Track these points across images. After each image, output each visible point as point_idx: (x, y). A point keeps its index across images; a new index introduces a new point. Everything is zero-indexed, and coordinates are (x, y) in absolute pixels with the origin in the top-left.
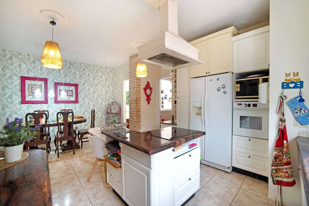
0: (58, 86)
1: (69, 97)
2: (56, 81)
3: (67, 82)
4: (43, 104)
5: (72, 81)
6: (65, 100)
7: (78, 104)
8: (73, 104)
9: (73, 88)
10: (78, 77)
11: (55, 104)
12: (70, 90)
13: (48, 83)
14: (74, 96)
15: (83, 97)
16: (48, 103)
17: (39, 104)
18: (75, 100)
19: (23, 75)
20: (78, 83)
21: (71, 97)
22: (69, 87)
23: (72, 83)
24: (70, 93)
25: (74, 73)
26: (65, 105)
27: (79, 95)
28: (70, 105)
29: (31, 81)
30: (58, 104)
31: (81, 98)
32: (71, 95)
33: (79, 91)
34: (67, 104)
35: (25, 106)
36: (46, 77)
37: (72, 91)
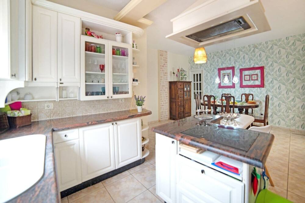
0: (243, 72)
1: (253, 81)
2: (241, 67)
3: (252, 66)
4: (231, 89)
5: (257, 64)
6: (249, 84)
7: (264, 88)
8: (259, 88)
9: (258, 72)
10: (264, 59)
11: (241, 88)
12: (255, 74)
13: (235, 70)
14: (259, 79)
15: (271, 80)
16: (235, 88)
17: (229, 89)
18: (260, 84)
19: (220, 67)
20: (264, 65)
21: (256, 81)
22: (253, 71)
23: (256, 66)
24: (254, 77)
25: (259, 56)
26: (250, 89)
27: (266, 79)
28: (255, 89)
29: (223, 71)
30: (243, 88)
31: (268, 81)
32: (256, 79)
33: (265, 74)
34: (252, 88)
35: (221, 90)
36: (234, 65)
37: (257, 75)
